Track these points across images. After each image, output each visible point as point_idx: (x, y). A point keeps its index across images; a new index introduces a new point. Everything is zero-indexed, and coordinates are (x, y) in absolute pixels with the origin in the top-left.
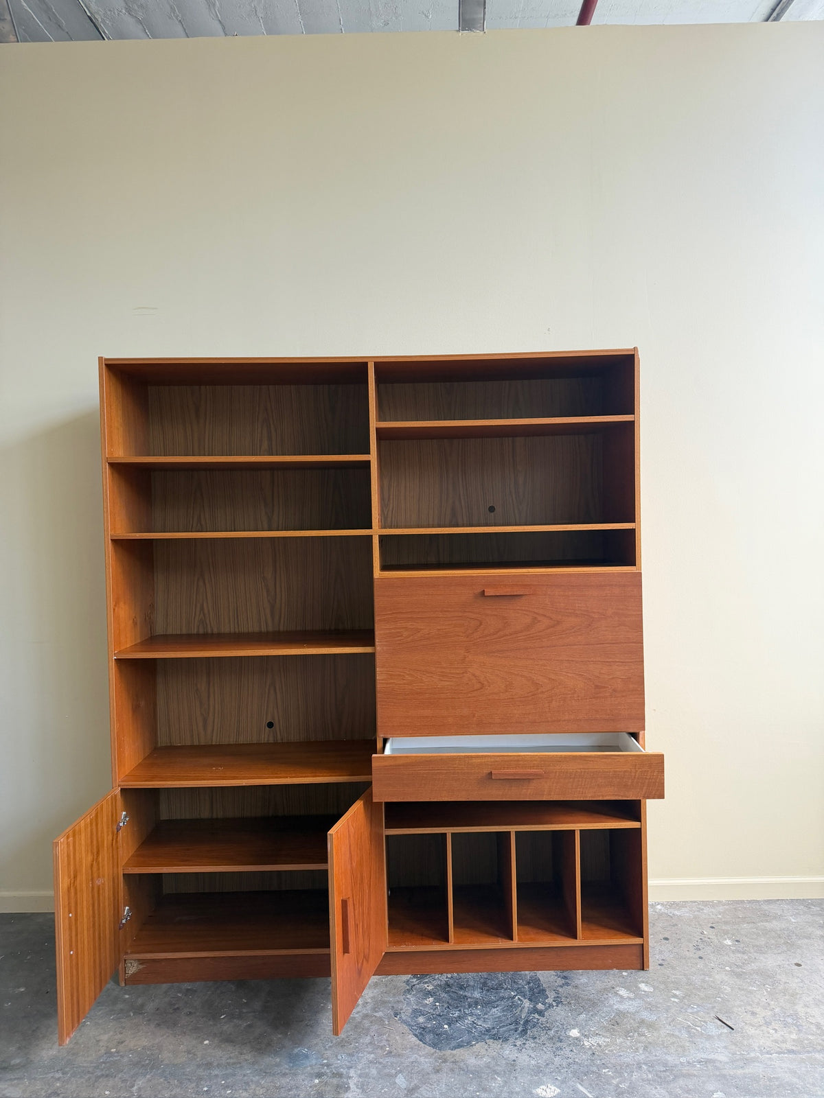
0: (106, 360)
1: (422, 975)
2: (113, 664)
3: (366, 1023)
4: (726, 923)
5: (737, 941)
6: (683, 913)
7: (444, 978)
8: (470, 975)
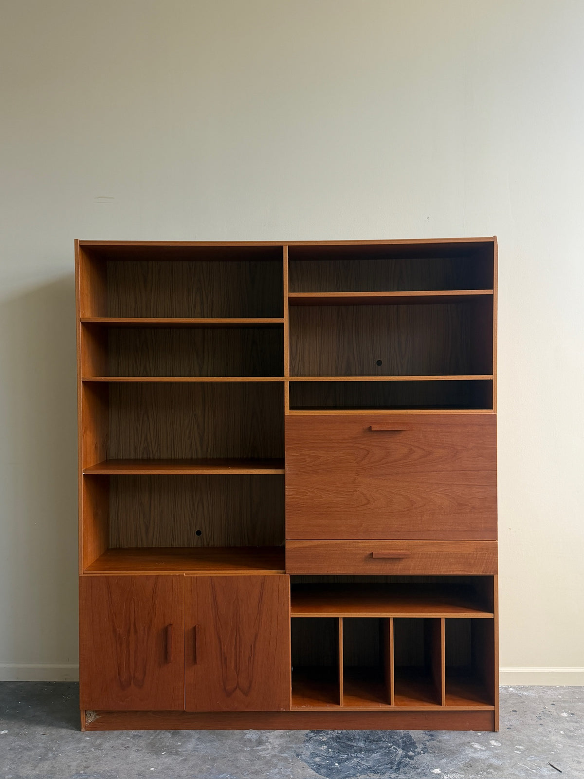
0: (80, 241)
1: (317, 730)
2: (82, 479)
3: (275, 761)
4: (564, 702)
5: (572, 714)
6: (531, 694)
7: (335, 733)
8: (356, 732)
